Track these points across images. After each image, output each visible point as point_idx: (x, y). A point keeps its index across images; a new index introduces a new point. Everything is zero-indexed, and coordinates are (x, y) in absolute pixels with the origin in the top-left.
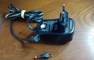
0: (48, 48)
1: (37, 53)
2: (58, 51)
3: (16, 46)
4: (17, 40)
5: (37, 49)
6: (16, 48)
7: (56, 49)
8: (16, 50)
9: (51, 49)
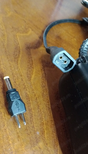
0: (41, 107)
1: (20, 80)
2: (41, 144)
3: (26, 33)
4: (40, 34)
5: (30, 78)
6: (22, 34)
7: (43, 133)
8: (18, 34)
9: (41, 119)
